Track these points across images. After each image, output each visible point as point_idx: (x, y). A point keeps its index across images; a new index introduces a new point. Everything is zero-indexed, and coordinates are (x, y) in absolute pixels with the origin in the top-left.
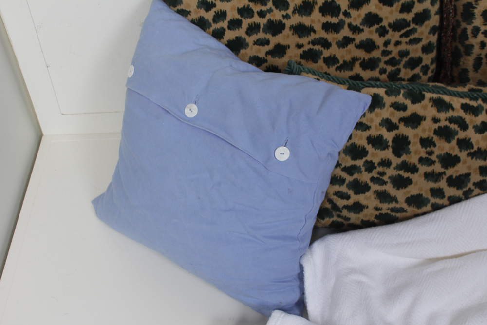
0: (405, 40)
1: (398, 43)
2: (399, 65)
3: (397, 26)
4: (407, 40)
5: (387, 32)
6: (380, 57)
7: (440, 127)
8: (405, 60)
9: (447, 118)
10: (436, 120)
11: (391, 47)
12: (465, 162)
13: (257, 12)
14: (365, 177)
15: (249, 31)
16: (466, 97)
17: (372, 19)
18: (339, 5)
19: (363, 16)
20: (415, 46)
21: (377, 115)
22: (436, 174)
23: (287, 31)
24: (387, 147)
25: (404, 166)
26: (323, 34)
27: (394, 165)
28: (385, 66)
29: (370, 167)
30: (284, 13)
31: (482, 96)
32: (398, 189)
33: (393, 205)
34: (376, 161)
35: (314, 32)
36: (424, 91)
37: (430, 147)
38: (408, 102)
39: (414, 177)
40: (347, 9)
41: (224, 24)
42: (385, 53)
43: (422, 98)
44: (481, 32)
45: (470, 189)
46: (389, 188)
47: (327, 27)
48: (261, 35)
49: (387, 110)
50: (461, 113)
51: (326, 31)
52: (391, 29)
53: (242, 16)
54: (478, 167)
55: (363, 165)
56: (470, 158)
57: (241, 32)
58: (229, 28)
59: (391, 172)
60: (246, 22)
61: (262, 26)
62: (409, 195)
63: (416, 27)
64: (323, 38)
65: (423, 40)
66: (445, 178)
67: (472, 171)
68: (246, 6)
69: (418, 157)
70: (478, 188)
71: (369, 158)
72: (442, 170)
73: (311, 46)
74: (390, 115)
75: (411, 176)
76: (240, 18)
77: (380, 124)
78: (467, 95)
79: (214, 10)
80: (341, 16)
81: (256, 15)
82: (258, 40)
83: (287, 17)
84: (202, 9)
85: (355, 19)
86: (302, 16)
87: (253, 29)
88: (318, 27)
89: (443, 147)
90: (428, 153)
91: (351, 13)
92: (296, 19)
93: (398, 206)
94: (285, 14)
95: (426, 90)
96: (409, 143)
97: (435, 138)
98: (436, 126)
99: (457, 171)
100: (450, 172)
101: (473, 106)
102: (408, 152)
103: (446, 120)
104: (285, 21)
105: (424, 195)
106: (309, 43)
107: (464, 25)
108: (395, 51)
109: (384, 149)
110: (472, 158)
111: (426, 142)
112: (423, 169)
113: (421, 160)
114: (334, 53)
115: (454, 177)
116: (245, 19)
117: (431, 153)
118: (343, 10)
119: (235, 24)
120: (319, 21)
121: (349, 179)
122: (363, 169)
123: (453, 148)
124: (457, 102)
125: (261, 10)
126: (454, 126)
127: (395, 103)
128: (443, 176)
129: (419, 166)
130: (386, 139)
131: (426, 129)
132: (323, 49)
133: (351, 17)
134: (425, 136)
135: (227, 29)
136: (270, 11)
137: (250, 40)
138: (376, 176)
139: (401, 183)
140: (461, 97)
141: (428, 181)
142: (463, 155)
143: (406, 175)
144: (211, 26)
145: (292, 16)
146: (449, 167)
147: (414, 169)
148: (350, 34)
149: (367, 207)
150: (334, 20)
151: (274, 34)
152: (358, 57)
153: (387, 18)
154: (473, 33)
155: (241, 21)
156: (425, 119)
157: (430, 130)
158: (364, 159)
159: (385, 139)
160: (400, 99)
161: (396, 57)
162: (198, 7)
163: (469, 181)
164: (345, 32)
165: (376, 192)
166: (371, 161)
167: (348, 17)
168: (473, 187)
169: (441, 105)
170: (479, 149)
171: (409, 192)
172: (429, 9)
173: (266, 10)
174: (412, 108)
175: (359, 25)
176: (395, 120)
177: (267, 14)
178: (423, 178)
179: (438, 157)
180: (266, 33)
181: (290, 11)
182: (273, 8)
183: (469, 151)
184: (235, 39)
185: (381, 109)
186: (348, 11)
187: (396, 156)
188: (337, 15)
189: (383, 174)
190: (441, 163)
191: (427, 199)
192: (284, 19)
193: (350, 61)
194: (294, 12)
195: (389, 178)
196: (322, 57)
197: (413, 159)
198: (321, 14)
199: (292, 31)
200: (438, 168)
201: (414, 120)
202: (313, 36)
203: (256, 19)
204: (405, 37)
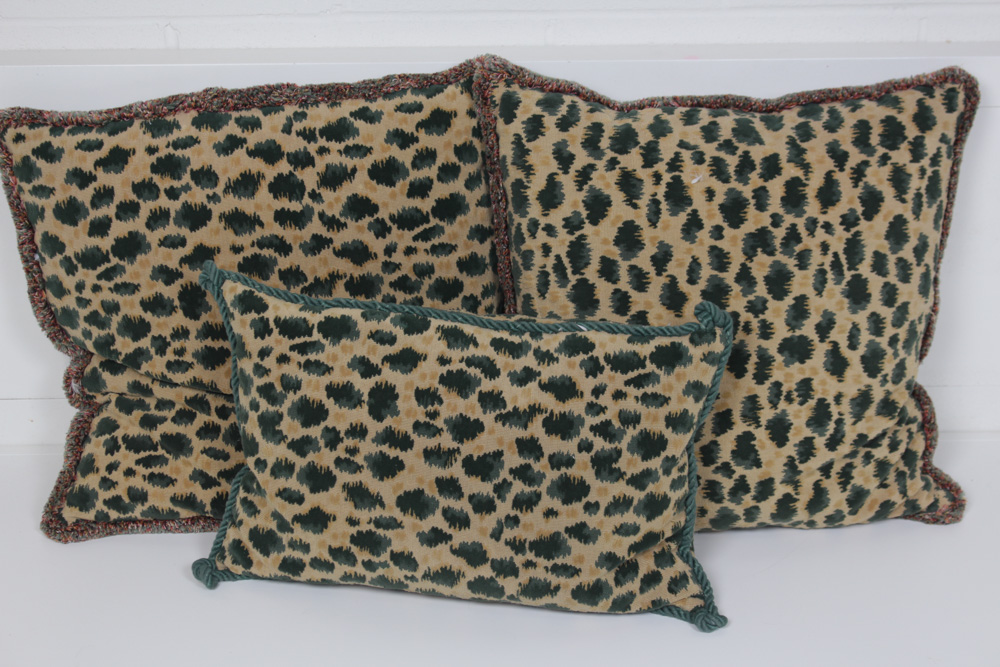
0: (422, 245)
1: (409, 251)
2: (418, 292)
3: (406, 220)
4: (428, 245)
5: (389, 230)
6: (381, 274)
7: (449, 372)
8: (427, 282)
9: (463, 358)
10: (443, 361)
11: (397, 257)
12: (492, 432)
13: (166, 190)
14: (325, 458)
15: (152, 222)
16: (503, 328)
17: (360, 207)
18: (302, 181)
19: (344, 200)
20: (443, 259)
21: (344, 349)
22: (444, 452)
23: (214, 223)
24: (360, 402)
25: (390, 437)
26: (276, 229)
27: (371, 435)
28: (392, 292)
29: (333, 438)
30: (210, 192)
31: (530, 327)
32: (382, 479)
33: (377, 512)
34: (342, 427)
35: (262, 225)
36: (431, 315)
37: (433, 405)
38: (399, 331)
39: (407, 457)
40: (316, 188)
41: (110, 210)
42: (389, 267)
43: (426, 326)
44: (540, 227)
45: (505, 480)
46: (367, 478)
47: (282, 217)
48: (171, 229)
49: (364, 343)
50: (490, 352)
51: (281, 225)
52: (396, 225)
53: (139, 197)
54: (514, 440)
55: (322, 436)
56: (500, 423)
57: (138, 224)
58: (118, 217)
59: (368, 448)
60: (147, 207)
61: (173, 214)
62: (401, 492)
63: (442, 224)
64: (277, 237)
65: (459, 249)
66: (460, 459)
67: (504, 448)
68: (147, 180)
69: (412, 421)
70: (519, 479)
71: (329, 422)
72: (454, 445)
73: (256, 250)
74: (369, 353)
75: (402, 455)
76: (136, 200)
77: (349, 365)
78: (505, 325)
79: (94, 185)
80: (307, 200)
81: (163, 194)
82: (166, 238)
83: (214, 198)
84: (74, 184)
85: (331, 205)
86: (239, 197)
87: (158, 218)
88: (267, 217)
89: (453, 405)
90: (428, 414)
91: (322, 195)
92: (230, 203)
93: (386, 514)
94: (211, 194)
95: (433, 315)
96: (396, 397)
97: (442, 390)
98: (444, 370)
99: (480, 448)
100: (469, 448)
101: (512, 343)
102: (396, 413)
103: (461, 361)
104: (210, 206)
105: (426, 492)
106: (253, 245)
107: (517, 218)
108: (407, 266)
109: (355, 407)
110: (504, 425)
111: (425, 396)
112: (422, 442)
113: (417, 426)
114: (297, 264)
115: (475, 458)
116: (145, 201)
117: (434, 415)
118: (309, 189)
119: (128, 210)
120: (269, 206)
121: (300, 463)
122: (322, 443)
123: (472, 408)
124: (484, 336)
125: (172, 187)
126: (474, 371)
127: (377, 332)
128: (457, 455)
129: (414, 436)
130: (359, 390)
131: (427, 375)
132: (277, 255)
133: (323, 202)
134: (424, 386)
135: (114, 219)
136: (187, 188)
137: (154, 237)
138: (344, 455)
139: (386, 468)
140: (496, 329)
141: (430, 464)
142: (488, 419)
143: (392, 453)
144: (88, 214)
145: (222, 198)
146: (465, 440)
147: (405, 443)
148: (323, 231)
149: (334, 519)
150: (295, 206)
151: (193, 228)
152: (340, 273)
153: (386, 205)
154: (529, 230)
155: (138, 204)
156: (425, 359)
157: (433, 377)
158: (323, 425)
159: (356, 389)
160: (386, 326)
161: (409, 275)
162: (67, 181)
163: (502, 465)
164: (315, 227)
165: (345, 486)
166: (334, 428)
167: (318, 202)
168: (510, 478)
169: (454, 337)
170: (515, 409)
171: (400, 486)
172: (462, 193)
173: (179, 186)
174: (404, 341)
175: (337, 216)
176: (376, 360)
177: (181, 194)
178: (423, 459)
179: (446, 421)
180: (180, 226)
181: (219, 190)
182: (192, 183)
183: (498, 412)
184: (127, 236)
185: (352, 340)
186: (318, 192)
187: (374, 418)
188: (300, 198)
189: (353, 451)
190: (452, 432)
191: (433, 498)
192: (209, 202)
193: (326, 279)
194: (226, 191)
195: (366, 458)
196: (276, 269)
197: (403, 424)
198: (271, 195)
199: (223, 223)
200: (446, 441)
201: (407, 360)
202: (259, 233)
203: (163, 201)
204: (422, 240)
